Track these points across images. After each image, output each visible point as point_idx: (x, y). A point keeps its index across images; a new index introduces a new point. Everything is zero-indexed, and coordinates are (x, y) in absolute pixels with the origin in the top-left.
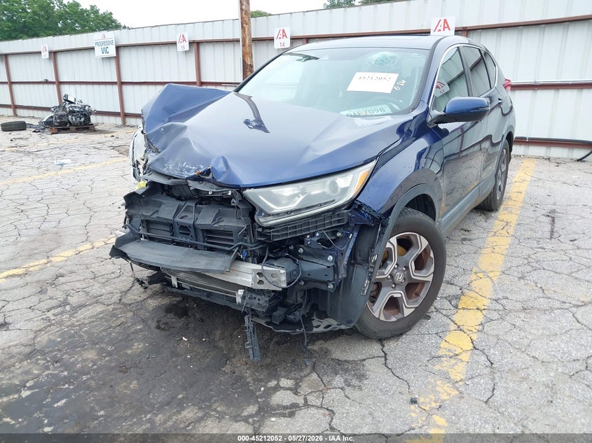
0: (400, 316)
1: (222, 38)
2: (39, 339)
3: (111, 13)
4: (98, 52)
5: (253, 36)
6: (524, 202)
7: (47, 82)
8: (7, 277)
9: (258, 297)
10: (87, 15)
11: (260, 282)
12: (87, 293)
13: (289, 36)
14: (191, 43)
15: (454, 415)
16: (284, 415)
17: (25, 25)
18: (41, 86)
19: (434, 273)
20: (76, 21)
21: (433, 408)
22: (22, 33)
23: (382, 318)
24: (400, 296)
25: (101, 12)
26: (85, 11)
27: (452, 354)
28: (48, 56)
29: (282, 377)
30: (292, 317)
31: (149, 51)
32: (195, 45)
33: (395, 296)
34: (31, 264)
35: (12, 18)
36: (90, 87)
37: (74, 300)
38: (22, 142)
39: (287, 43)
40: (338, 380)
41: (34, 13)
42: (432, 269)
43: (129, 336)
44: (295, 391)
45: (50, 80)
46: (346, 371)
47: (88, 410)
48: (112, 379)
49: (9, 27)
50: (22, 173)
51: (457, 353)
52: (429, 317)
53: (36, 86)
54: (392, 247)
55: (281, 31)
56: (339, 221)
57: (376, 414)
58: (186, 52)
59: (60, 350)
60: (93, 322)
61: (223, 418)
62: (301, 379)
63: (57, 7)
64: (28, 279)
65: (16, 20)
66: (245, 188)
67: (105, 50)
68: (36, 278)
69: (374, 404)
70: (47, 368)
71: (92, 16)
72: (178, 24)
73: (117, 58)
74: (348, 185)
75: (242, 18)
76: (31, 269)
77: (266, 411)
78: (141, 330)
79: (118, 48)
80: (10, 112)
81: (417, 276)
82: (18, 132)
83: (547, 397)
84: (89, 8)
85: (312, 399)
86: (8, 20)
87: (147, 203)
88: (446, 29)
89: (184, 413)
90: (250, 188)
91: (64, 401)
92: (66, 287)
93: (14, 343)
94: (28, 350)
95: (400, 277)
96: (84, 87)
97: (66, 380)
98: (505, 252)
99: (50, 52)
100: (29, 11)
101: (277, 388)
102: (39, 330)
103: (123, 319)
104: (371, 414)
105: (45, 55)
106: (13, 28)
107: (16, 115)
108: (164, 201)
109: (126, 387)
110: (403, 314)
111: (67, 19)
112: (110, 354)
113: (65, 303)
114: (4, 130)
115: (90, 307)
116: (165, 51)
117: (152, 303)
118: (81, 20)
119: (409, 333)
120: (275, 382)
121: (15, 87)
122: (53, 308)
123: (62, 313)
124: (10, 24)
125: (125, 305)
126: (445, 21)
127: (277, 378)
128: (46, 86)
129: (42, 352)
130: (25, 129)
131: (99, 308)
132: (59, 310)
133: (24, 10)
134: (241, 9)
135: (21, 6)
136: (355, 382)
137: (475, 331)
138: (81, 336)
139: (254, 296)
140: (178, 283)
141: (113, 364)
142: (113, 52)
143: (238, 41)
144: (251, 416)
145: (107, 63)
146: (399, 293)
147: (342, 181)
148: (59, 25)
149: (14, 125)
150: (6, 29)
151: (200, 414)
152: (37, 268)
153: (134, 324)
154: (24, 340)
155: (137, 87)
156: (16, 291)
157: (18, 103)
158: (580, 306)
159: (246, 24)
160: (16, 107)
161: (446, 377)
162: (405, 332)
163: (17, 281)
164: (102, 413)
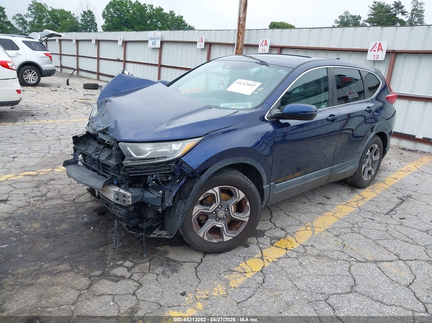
0: (221, 240)
1: (226, 42)
2: (17, 211)
3: (182, 17)
4: (150, 44)
5: (245, 42)
6: (392, 186)
7: (119, 60)
8: (25, 175)
9: (120, 209)
10: (167, 17)
11: (117, 199)
12: (59, 192)
13: (269, 45)
14: (206, 44)
15: (211, 305)
16: (112, 280)
17: (127, 21)
18: (115, 62)
19: (249, 216)
20: (159, 20)
21: (202, 298)
22: (124, 25)
23: (206, 238)
24: (221, 226)
25: (176, 15)
26: (166, 14)
27: (242, 271)
28: (121, 44)
29: (128, 260)
30: (140, 225)
31: (180, 46)
32: (208, 45)
33: (217, 226)
34: (42, 171)
35: (120, 15)
36: (142, 66)
37: (49, 195)
38: (90, 97)
39: (267, 49)
40: (159, 270)
41: (134, 13)
42: (248, 214)
43: (64, 219)
44: (129, 269)
45: (120, 59)
46: (169, 265)
47: (15, 252)
48: (37, 240)
49: (117, 21)
50: (75, 117)
51: (246, 271)
52: (247, 246)
53: (112, 62)
54: (215, 193)
55: (264, 41)
56: (169, 170)
57: (165, 293)
58: (202, 49)
59: (23, 220)
60: (51, 208)
61: (79, 273)
62: (138, 264)
63: (148, 10)
64: (36, 178)
65: (122, 17)
66: (119, 142)
67: (154, 43)
68: (39, 179)
69: (169, 287)
70: (10, 227)
71: (170, 17)
72: (200, 30)
73: (161, 49)
74: (178, 149)
75: (239, 30)
76: (40, 173)
77: (105, 275)
78: (72, 218)
79: (162, 42)
80: (95, 76)
81: (238, 216)
82: (92, 90)
83: (280, 309)
84: (168, 12)
85: (136, 277)
86: (117, 17)
87: (85, 143)
88: (380, 51)
89: (61, 266)
90: (122, 142)
91: (7, 245)
92: (51, 187)
93: (3, 211)
94: (8, 216)
95: (221, 214)
96: (139, 65)
97: (15, 236)
98: (341, 218)
99: (123, 42)
100: (131, 11)
101: (121, 265)
102: (21, 207)
103: (67, 210)
104: (162, 292)
105: (120, 43)
106: (119, 22)
107: (98, 79)
108: (92, 143)
109: (41, 246)
110: (223, 239)
111: (153, 19)
112: (47, 227)
113: (45, 195)
114: (85, 88)
115: (55, 200)
116: (190, 47)
117: (90, 204)
118: (162, 20)
119: (228, 253)
120: (122, 262)
121: (101, 61)
122: (36, 197)
123: (38, 200)
124: (118, 20)
125: (75, 203)
126: (380, 44)
127: (125, 259)
128: (118, 62)
129: (14, 219)
130: (97, 89)
131: (60, 201)
132: (39, 198)
133: (128, 11)
134: (239, 24)
135: (126, 8)
136: (168, 273)
137: (271, 261)
138: (39, 214)
139: (118, 207)
140: (98, 195)
141: (44, 233)
142: (158, 45)
143: (233, 45)
144: (95, 276)
145: (154, 51)
146: (220, 225)
147: (175, 146)
148: (148, 22)
149: (91, 85)
150: (115, 22)
151: (68, 269)
152: (44, 173)
153: (71, 214)
154: (10, 210)
155: (170, 69)
156: (24, 184)
157: (101, 72)
158: (361, 262)
159: (241, 34)
160: (99, 74)
161: (227, 282)
162: (224, 252)
163: (30, 178)
164: (20, 256)
